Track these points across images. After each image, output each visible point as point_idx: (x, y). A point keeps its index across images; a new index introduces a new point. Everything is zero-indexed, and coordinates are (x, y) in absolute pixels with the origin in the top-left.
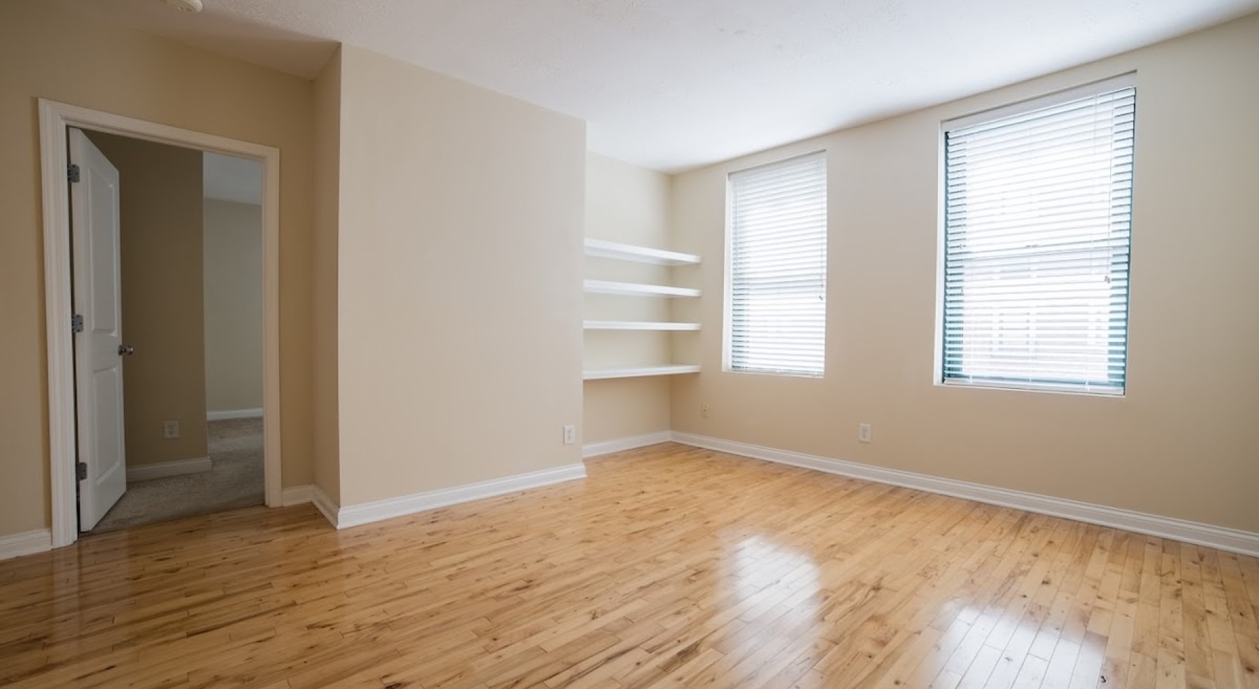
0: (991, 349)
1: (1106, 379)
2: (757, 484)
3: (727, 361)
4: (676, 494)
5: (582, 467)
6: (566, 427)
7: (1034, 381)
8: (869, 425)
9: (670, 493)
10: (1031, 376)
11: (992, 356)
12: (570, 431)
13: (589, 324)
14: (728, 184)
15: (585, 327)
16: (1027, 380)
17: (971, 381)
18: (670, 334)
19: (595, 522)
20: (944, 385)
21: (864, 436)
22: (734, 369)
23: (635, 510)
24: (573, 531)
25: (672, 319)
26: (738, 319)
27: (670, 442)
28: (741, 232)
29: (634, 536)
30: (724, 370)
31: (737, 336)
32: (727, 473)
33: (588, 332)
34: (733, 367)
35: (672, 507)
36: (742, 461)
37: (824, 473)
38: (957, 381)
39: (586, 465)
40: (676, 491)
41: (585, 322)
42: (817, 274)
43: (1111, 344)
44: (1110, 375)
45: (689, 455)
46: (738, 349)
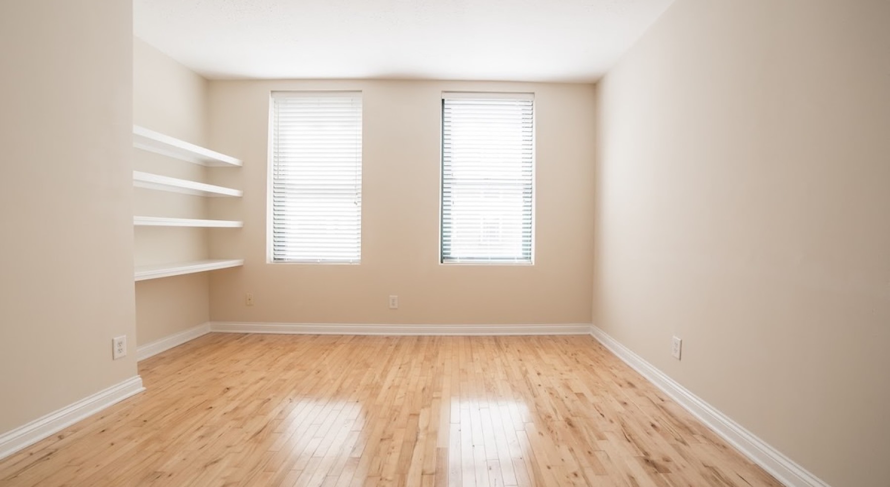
0: (480, 240)
1: (521, 256)
2: (325, 355)
3: (270, 255)
4: (262, 383)
5: (138, 379)
6: (115, 339)
7: (492, 259)
8: (396, 296)
9: (257, 382)
10: (490, 256)
11: (480, 245)
12: (120, 344)
13: (141, 220)
14: (271, 100)
15: (135, 223)
16: (488, 259)
17: (458, 261)
18: (207, 231)
19: (202, 437)
20: (442, 264)
21: (393, 304)
22: (275, 261)
23: (236, 409)
24: (183, 457)
25: (208, 217)
26: (278, 216)
27: (211, 333)
28: (283, 144)
29: (260, 437)
30: (268, 262)
31: (279, 232)
32: (292, 350)
33: (139, 229)
34: (275, 259)
35: (271, 396)
36: (295, 339)
37: (365, 336)
38: (451, 261)
39: (142, 377)
40: (262, 379)
41: (135, 218)
42: (353, 185)
43: (524, 236)
44: (524, 254)
45: (242, 342)
46: (279, 245)
